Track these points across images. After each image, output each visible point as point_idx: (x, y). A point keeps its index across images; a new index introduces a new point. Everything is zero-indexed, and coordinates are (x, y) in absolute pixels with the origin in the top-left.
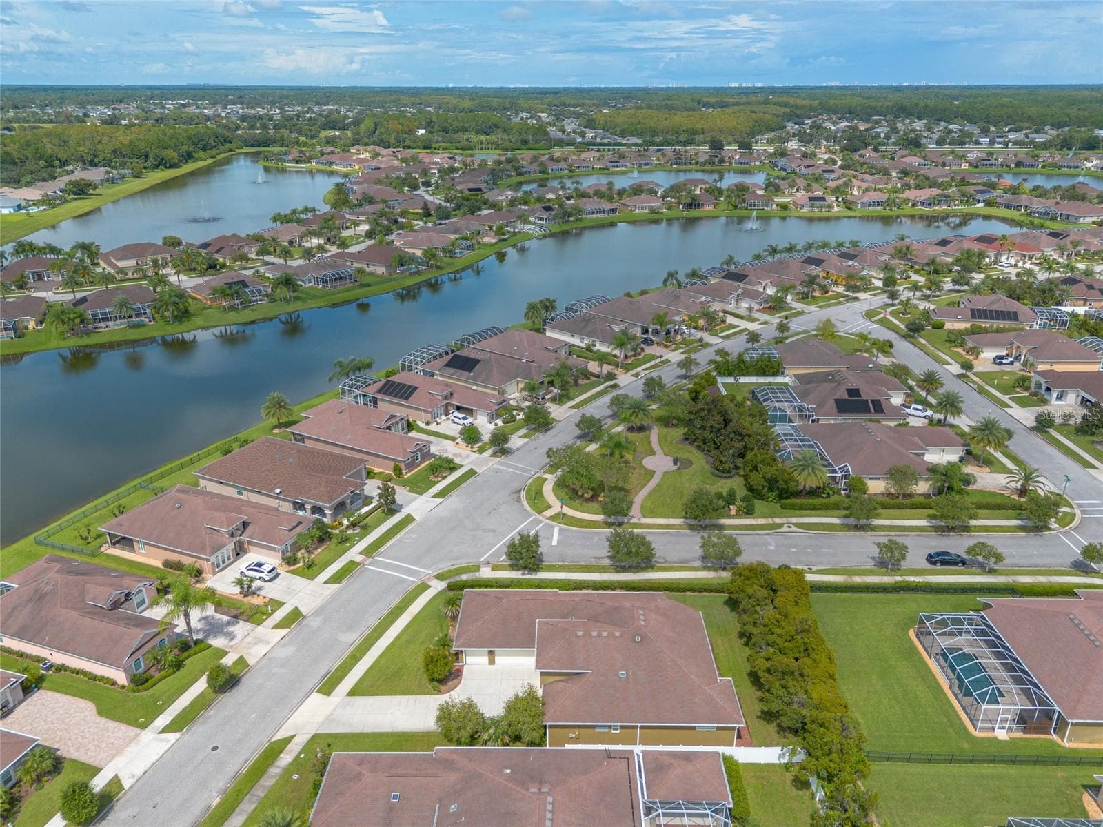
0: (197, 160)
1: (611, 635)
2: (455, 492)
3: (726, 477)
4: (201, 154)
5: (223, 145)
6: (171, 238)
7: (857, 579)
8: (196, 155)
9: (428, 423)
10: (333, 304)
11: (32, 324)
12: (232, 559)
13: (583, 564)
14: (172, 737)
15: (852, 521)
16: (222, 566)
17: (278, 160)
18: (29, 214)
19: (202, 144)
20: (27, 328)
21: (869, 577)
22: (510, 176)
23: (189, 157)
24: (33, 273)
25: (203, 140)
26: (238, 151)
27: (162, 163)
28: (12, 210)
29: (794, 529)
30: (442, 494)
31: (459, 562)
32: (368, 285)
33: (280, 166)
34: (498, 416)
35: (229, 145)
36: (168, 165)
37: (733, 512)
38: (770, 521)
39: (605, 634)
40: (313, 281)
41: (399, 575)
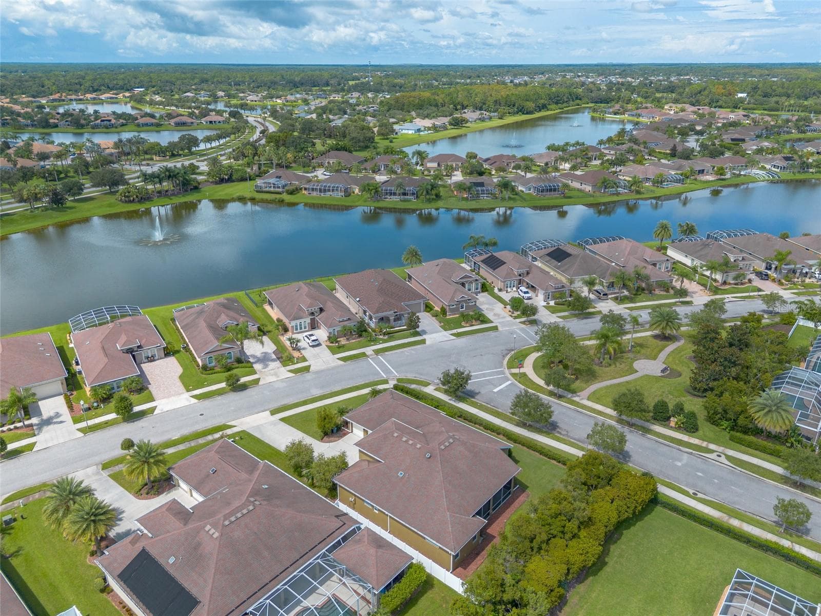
0: (548, 110)
1: (414, 445)
2: (469, 337)
3: (695, 395)
4: (553, 106)
5: (573, 101)
6: (471, 153)
7: (735, 523)
8: (549, 107)
9: (500, 290)
10: (534, 206)
11: (357, 191)
12: (307, 329)
13: (500, 410)
14: (194, 401)
15: (796, 478)
16: (299, 331)
17: (602, 112)
18: (419, 134)
19: (557, 100)
20: (354, 193)
21: (751, 527)
22: (789, 133)
23: (544, 107)
24: (384, 165)
25: (558, 97)
26: (583, 105)
27: (522, 111)
28: (414, 132)
29: (723, 459)
30: (458, 335)
31: (421, 377)
32: (570, 197)
33: (601, 116)
34: (554, 298)
35: (578, 101)
36: (525, 112)
37: (672, 424)
38: (704, 444)
39: (411, 442)
40: (532, 190)
41: (380, 370)
